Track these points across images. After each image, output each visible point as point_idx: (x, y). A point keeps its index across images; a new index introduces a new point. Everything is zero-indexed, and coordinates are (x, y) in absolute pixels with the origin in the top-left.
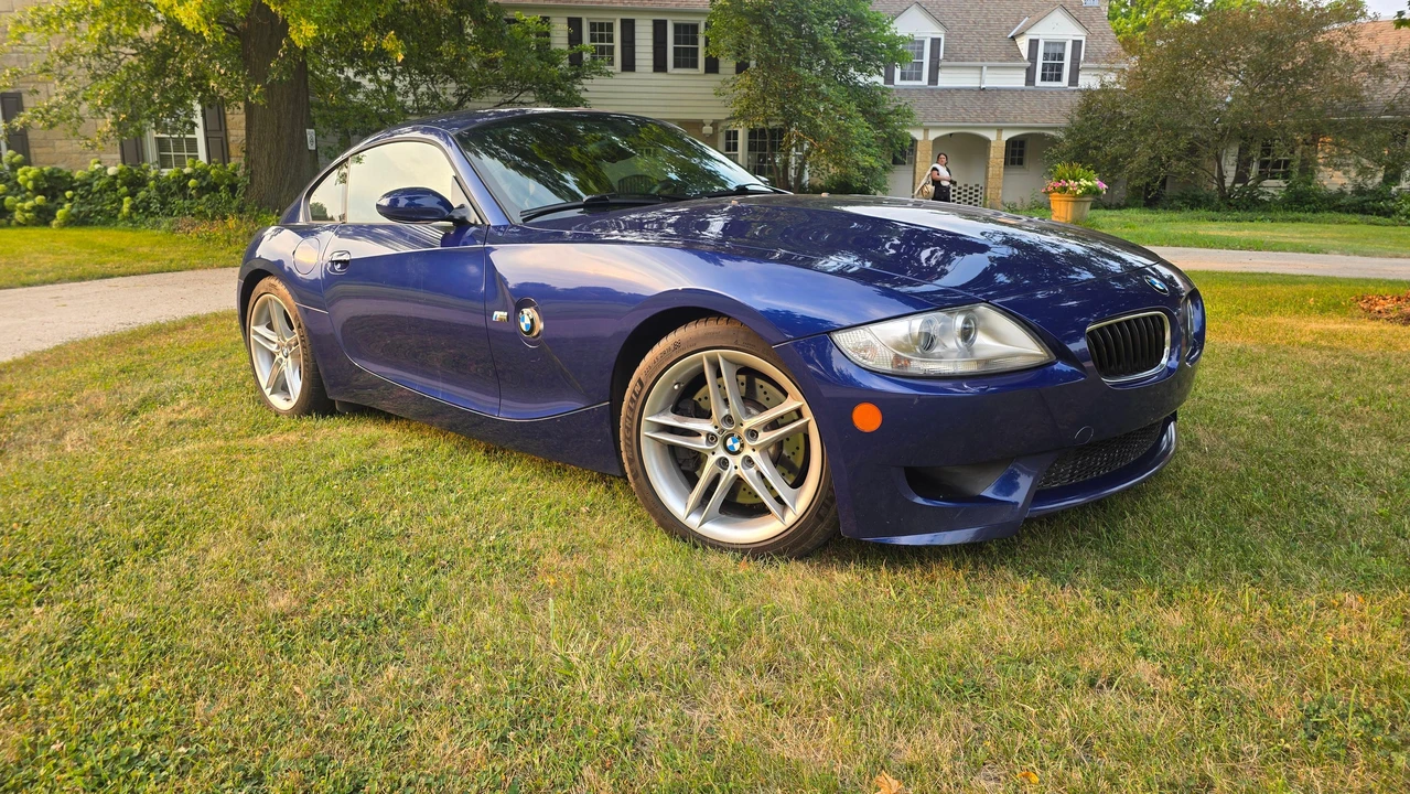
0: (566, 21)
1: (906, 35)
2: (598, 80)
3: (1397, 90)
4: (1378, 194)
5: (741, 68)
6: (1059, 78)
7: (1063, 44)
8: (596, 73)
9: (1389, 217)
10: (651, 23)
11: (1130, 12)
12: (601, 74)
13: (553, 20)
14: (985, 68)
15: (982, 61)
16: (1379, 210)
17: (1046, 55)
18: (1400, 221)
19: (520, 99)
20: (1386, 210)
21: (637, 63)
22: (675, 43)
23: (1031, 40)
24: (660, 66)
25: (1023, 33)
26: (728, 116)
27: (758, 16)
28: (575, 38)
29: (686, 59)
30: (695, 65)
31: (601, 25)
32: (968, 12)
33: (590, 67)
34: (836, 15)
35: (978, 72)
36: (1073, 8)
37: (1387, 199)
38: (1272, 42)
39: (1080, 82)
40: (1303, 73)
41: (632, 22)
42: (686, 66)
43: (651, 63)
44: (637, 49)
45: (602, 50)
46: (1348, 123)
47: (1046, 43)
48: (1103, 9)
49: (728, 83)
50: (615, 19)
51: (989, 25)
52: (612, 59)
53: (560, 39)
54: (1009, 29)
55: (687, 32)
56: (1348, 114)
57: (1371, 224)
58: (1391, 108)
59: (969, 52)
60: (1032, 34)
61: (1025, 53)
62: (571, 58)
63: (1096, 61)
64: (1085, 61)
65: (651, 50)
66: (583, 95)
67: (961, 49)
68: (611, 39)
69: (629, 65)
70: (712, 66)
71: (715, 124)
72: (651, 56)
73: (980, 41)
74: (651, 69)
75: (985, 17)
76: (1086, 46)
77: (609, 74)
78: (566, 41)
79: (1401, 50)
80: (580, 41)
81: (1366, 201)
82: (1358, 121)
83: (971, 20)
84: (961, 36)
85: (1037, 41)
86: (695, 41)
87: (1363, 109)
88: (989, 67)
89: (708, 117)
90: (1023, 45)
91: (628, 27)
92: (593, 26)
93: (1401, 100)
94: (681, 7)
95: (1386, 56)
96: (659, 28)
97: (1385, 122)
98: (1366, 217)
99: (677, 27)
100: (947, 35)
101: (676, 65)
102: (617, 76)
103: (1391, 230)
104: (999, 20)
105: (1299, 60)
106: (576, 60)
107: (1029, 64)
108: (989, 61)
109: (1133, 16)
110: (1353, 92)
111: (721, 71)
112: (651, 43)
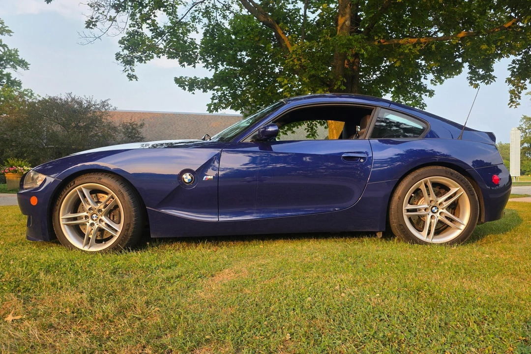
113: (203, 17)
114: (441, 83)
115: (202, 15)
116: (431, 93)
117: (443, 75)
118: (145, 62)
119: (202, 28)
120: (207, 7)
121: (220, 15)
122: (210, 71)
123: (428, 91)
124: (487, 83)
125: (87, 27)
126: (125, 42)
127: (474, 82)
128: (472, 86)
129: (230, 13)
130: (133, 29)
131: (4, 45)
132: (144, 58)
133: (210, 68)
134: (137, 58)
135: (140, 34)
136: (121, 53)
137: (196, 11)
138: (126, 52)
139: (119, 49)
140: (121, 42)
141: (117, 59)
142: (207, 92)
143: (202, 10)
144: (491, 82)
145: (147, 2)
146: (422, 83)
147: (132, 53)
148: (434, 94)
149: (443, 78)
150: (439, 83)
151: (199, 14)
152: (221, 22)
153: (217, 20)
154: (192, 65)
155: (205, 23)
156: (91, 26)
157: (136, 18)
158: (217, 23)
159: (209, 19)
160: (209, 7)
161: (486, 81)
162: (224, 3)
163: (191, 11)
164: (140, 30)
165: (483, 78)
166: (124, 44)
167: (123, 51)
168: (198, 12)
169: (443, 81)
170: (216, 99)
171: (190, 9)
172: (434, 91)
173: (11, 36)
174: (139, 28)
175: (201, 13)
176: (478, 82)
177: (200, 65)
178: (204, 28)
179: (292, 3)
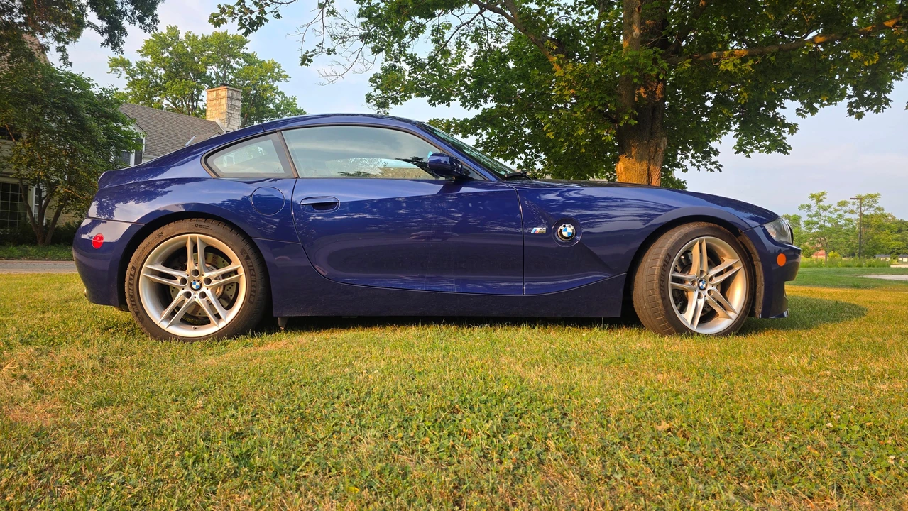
59: (161, 151)
67: (156, 149)
73: (168, 146)
84: (154, 141)
113: (473, 42)
114: (813, 114)
115: (471, 40)
116: (793, 129)
117: (817, 102)
118: (401, 104)
119: (471, 56)
120: (477, 29)
121: (492, 38)
122: (469, 110)
123: (788, 125)
124: (877, 111)
125: (302, 64)
126: (377, 80)
127: (855, 110)
128: (853, 117)
129: (506, 34)
130: (390, 62)
131: (280, 92)
132: (399, 99)
133: (469, 107)
134: (392, 99)
135: (398, 70)
136: (372, 94)
137: (463, 35)
138: (379, 92)
139: (370, 89)
140: (372, 80)
141: (368, 101)
142: (468, 137)
143: (470, 33)
144: (884, 108)
145: (407, 29)
146: (778, 113)
147: (387, 92)
148: (797, 129)
149: (817, 105)
150: (809, 114)
151: (466, 38)
152: (495, 47)
153: (490, 45)
154: (446, 104)
155: (475, 50)
156: (306, 62)
157: (393, 49)
158: (490, 49)
159: (480, 44)
160: (480, 28)
161: (875, 107)
162: (498, 22)
163: (456, 36)
164: (398, 63)
165: (869, 103)
166: (376, 82)
167: (375, 91)
168: (465, 36)
169: (816, 110)
170: (481, 147)
171: (456, 31)
172: (796, 125)
173: (287, 82)
174: (397, 62)
175: (469, 38)
176: (863, 109)
177: (456, 103)
178: (474, 56)
179: (587, 14)
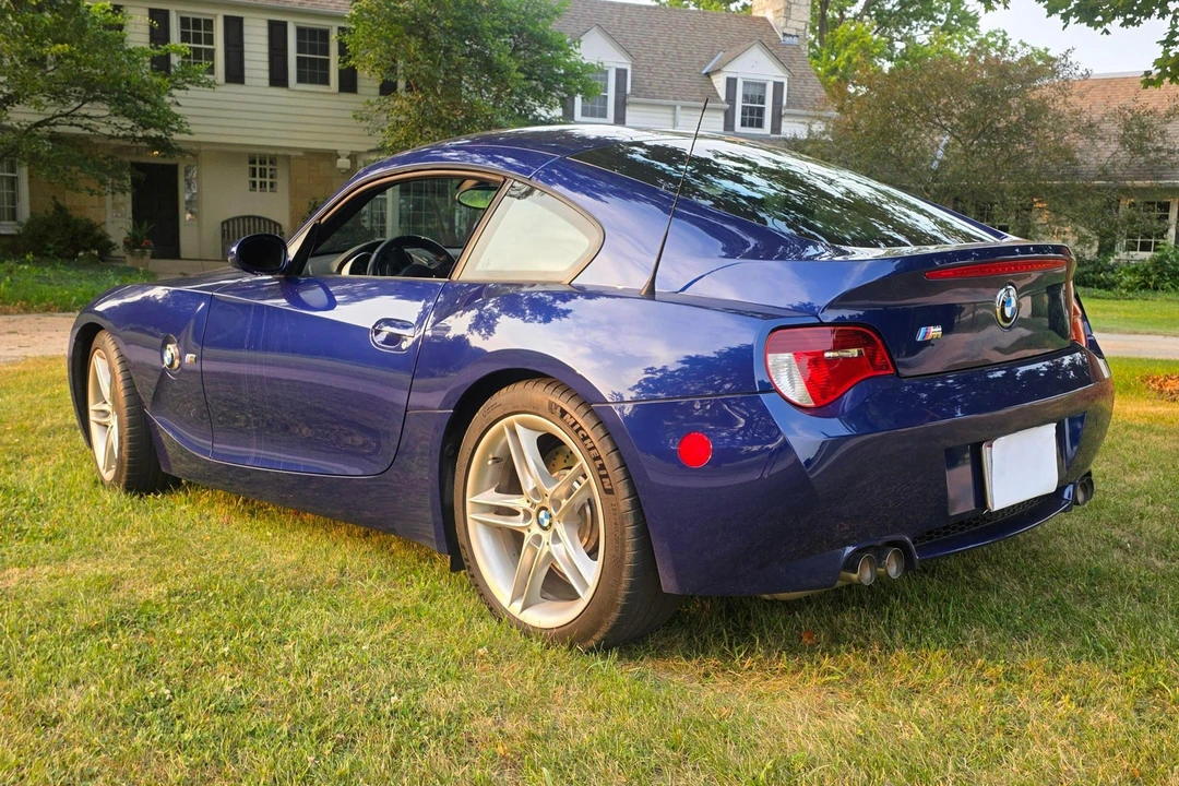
0: (147, 13)
1: (595, 63)
2: (194, 92)
3: (1108, 154)
4: (1098, 267)
5: (387, 88)
6: (760, 124)
7: (764, 86)
8: (190, 82)
9: (1110, 290)
10: (266, 25)
11: (820, 51)
12: (198, 83)
13: (129, 10)
14: (678, 108)
15: (675, 99)
16: (1099, 282)
17: (745, 97)
18: (1121, 294)
19: (83, 112)
20: (1107, 282)
21: (247, 73)
22: (298, 52)
23: (729, 79)
24: (278, 78)
25: (719, 71)
26: (373, 147)
27: (416, 26)
28: (159, 35)
29: (313, 72)
30: (325, 81)
31: (197, 23)
32: (654, 40)
33: (184, 74)
34: (511, 31)
35: (670, 111)
36: (772, 45)
37: (1107, 271)
38: (984, 95)
39: (783, 130)
40: (1015, 132)
41: (240, 21)
42: (313, 81)
43: (266, 75)
44: (246, 56)
45: (197, 53)
46: (1064, 188)
47: (745, 83)
48: (803, 48)
49: (372, 105)
50: (216, 16)
51: (680, 58)
52: (212, 67)
53: (137, 33)
54: (703, 64)
55: (314, 40)
56: (1062, 178)
57: (1093, 297)
58: (1104, 173)
59: (660, 88)
60: (731, 70)
61: (722, 94)
62: (153, 60)
63: (801, 107)
64: (788, 107)
65: (266, 58)
66: (174, 109)
67: (650, 84)
68: (210, 40)
69: (235, 74)
70: (349, 83)
71: (353, 157)
72: (266, 66)
73: (671, 76)
74: (267, 82)
75: (675, 47)
76: (789, 89)
77: (210, 85)
78: (146, 38)
79: (1111, 110)
80: (166, 40)
81: (1086, 273)
82: (1073, 185)
83: (660, 50)
84: (650, 69)
85: (735, 80)
86: (326, 51)
87: (1076, 173)
88: (683, 107)
89: (345, 147)
90: (719, 83)
91: (234, 27)
92: (184, 22)
93: (1114, 164)
94: (305, 7)
95: (1096, 118)
96: (277, 32)
97: (1099, 188)
98: (1087, 289)
99: (301, 31)
100: (633, 66)
101: (301, 79)
102: (218, 89)
103: (1115, 305)
104: (691, 52)
105: (1014, 118)
106: (161, 64)
107: (727, 106)
108: (683, 99)
109: (824, 58)
110: (1067, 153)
111: (359, 90)
112: (265, 49)
